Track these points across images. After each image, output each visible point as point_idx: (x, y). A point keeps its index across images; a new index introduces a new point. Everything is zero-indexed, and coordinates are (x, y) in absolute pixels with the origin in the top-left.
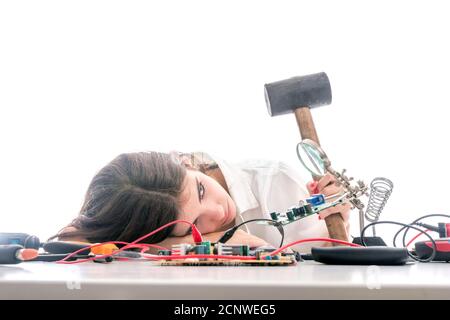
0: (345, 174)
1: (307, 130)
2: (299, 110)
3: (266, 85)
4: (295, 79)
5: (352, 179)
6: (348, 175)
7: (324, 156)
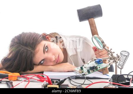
0: (111, 51)
1: (93, 27)
2: (90, 19)
3: (77, 10)
4: (89, 7)
5: (114, 52)
6: (112, 51)
7: (103, 42)
